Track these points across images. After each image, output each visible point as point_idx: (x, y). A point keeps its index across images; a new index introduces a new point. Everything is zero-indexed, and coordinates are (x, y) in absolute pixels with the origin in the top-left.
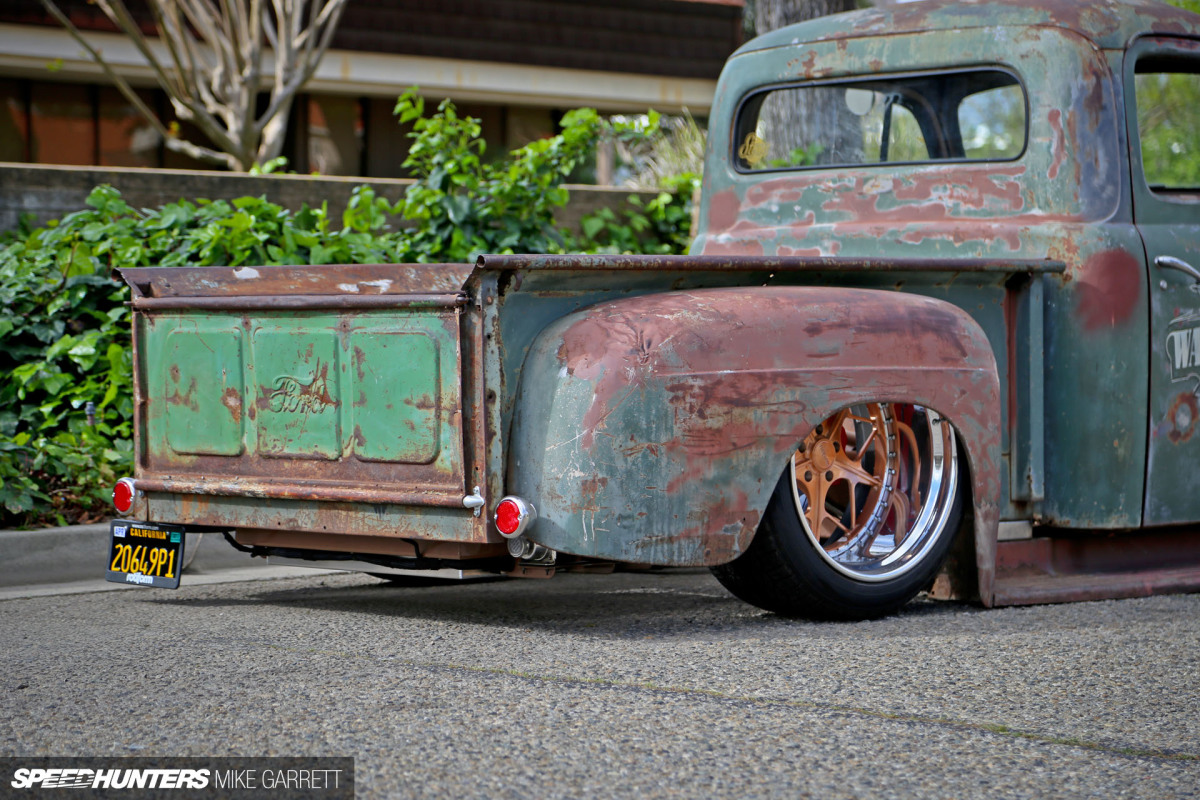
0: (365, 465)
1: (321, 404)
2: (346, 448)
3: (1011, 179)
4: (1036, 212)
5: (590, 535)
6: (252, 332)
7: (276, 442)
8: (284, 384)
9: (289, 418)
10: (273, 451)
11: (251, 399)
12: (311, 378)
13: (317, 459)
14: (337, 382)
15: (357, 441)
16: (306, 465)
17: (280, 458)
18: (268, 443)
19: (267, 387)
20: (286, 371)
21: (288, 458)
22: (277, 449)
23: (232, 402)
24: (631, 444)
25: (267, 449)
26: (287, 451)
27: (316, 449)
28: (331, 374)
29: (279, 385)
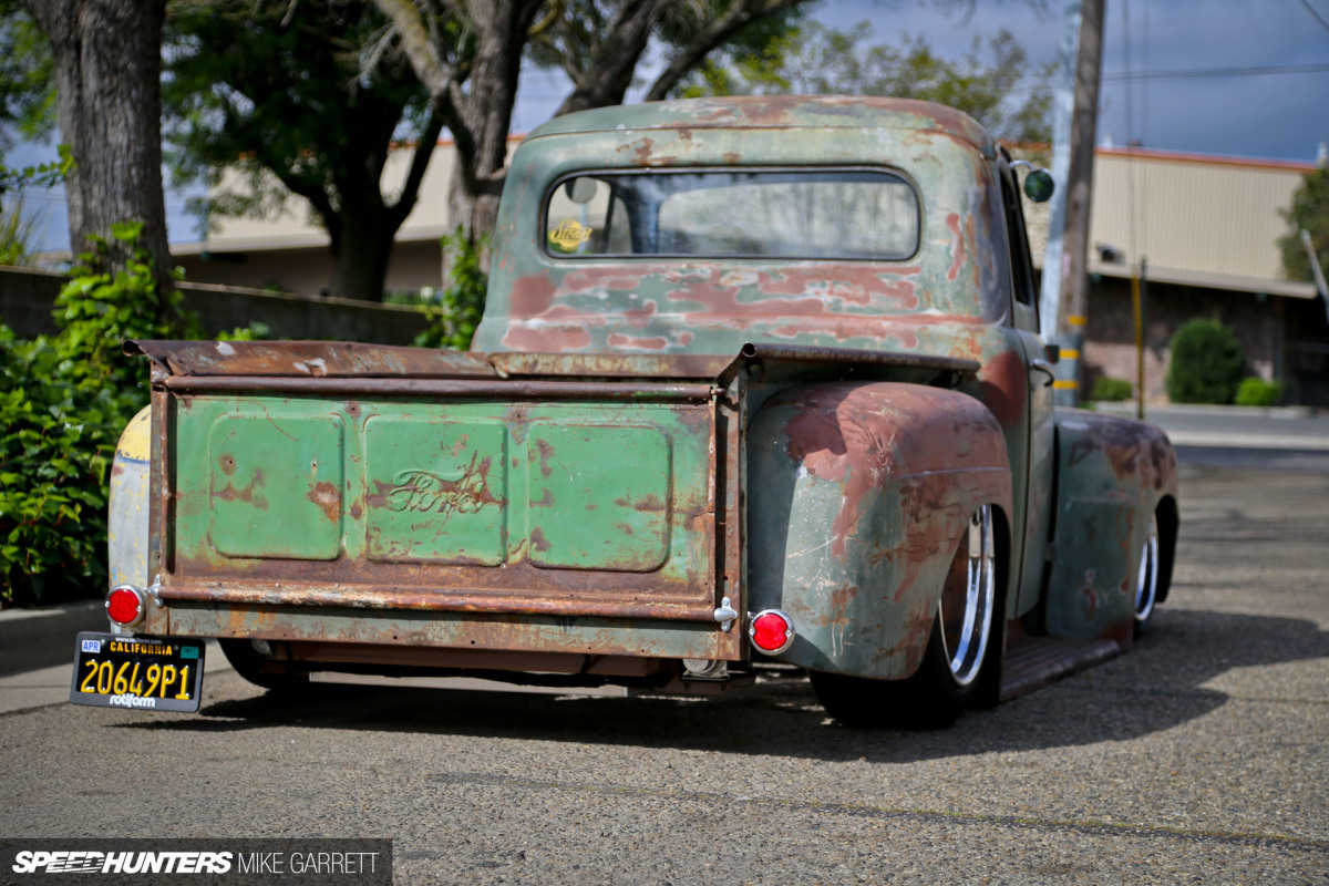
0: (544, 572)
1: (475, 503)
2: (514, 553)
3: (905, 278)
4: (933, 312)
5: (838, 651)
6: (360, 421)
7: (395, 545)
8: (412, 479)
9: (421, 518)
10: (391, 556)
11: (354, 495)
12: (461, 473)
13: (463, 565)
14: (505, 479)
15: (535, 545)
16: (444, 571)
17: (402, 562)
18: (384, 546)
19: (385, 481)
20: (418, 465)
21: (417, 563)
22: (396, 553)
23: (326, 498)
24: (876, 551)
25: (381, 552)
26: (412, 555)
27: (462, 554)
28: (496, 468)
29: (405, 480)
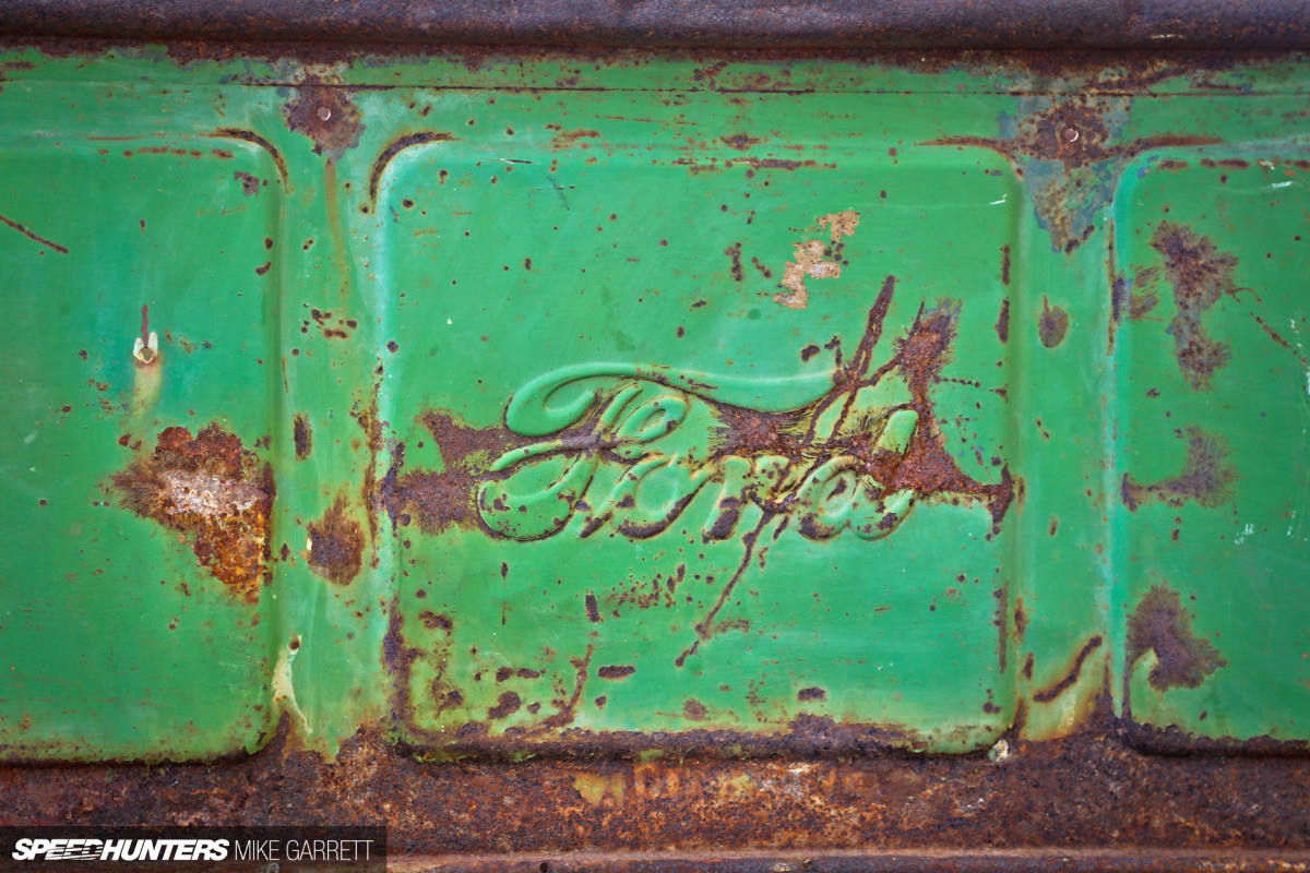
0: (1181, 771)
1: (877, 496)
2: (1046, 697)
6: (357, 163)
7: (512, 684)
8: (597, 404)
10: (499, 729)
11: (324, 480)
12: (820, 373)
13: (813, 755)
15: (1150, 660)
16: (738, 784)
17: (551, 756)
18: (467, 688)
19: (473, 416)
20: (624, 345)
21: (614, 755)
22: (520, 717)
23: (202, 496)
25: (460, 716)
26: (589, 720)
27: (813, 708)
28: (972, 351)
29: (563, 411)
